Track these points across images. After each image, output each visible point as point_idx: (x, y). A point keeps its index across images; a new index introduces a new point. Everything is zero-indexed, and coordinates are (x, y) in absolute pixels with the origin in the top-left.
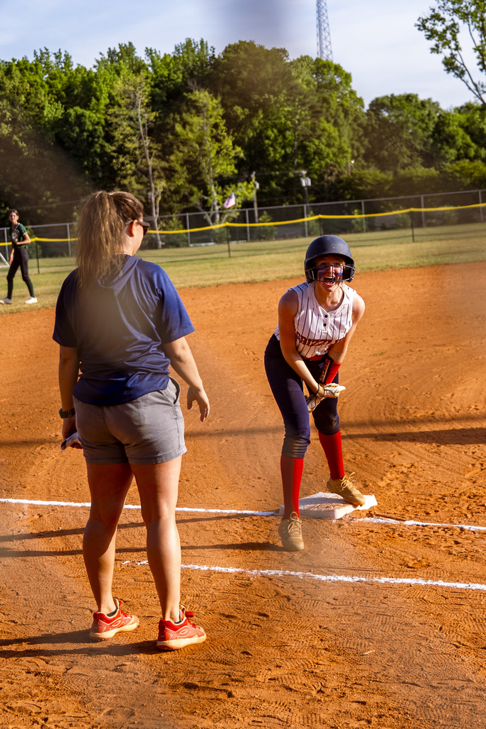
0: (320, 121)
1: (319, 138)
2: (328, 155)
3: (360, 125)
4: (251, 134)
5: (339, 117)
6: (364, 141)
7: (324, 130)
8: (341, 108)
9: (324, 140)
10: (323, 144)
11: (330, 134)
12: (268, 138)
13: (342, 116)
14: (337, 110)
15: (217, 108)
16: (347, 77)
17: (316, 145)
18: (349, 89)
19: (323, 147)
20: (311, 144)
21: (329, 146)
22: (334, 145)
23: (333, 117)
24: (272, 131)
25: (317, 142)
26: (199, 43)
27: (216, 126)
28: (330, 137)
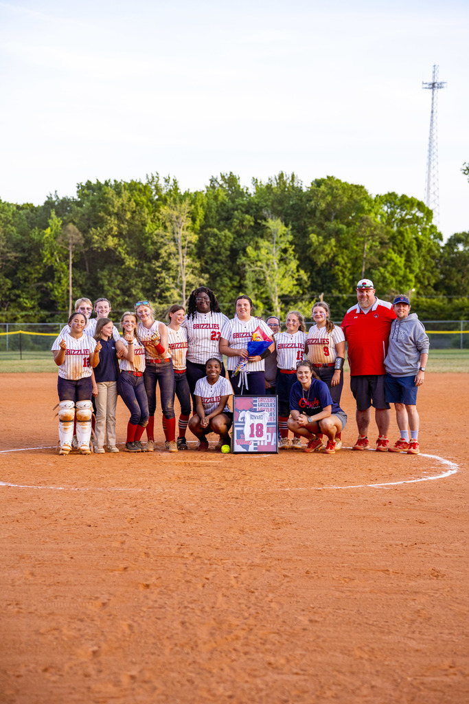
0: (388, 252)
1: (385, 266)
2: (392, 282)
3: (433, 257)
4: (324, 260)
5: (412, 249)
6: (435, 271)
7: (391, 260)
8: (415, 241)
9: (389, 268)
10: (388, 272)
11: (396, 263)
12: (338, 264)
13: (415, 248)
14: (411, 243)
15: (287, 234)
16: (429, 214)
17: (381, 273)
18: (430, 224)
19: (387, 275)
20: (377, 272)
21: (393, 274)
22: (398, 274)
23: (405, 248)
24: (343, 258)
25: (382, 270)
26: (290, 176)
27: (285, 251)
28: (396, 266)
